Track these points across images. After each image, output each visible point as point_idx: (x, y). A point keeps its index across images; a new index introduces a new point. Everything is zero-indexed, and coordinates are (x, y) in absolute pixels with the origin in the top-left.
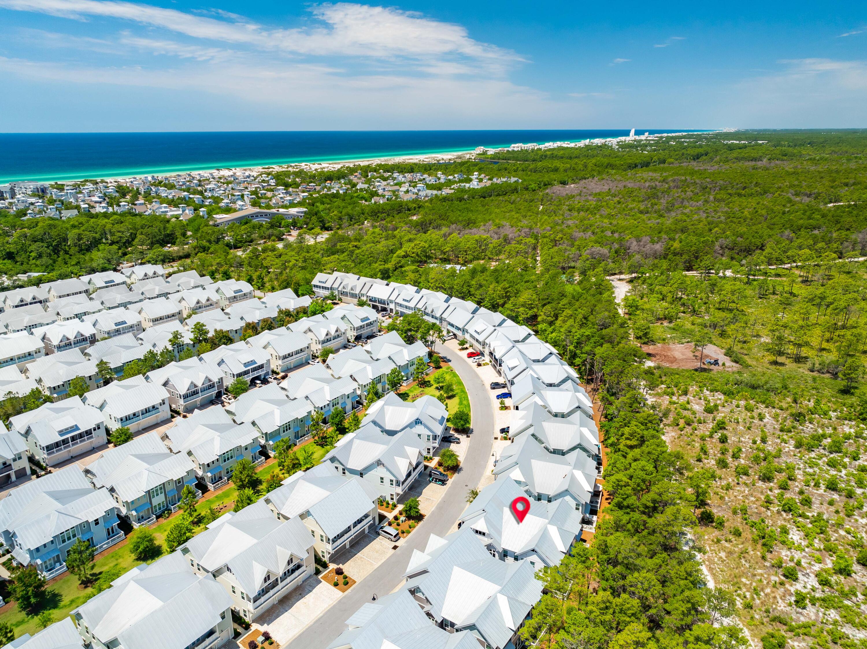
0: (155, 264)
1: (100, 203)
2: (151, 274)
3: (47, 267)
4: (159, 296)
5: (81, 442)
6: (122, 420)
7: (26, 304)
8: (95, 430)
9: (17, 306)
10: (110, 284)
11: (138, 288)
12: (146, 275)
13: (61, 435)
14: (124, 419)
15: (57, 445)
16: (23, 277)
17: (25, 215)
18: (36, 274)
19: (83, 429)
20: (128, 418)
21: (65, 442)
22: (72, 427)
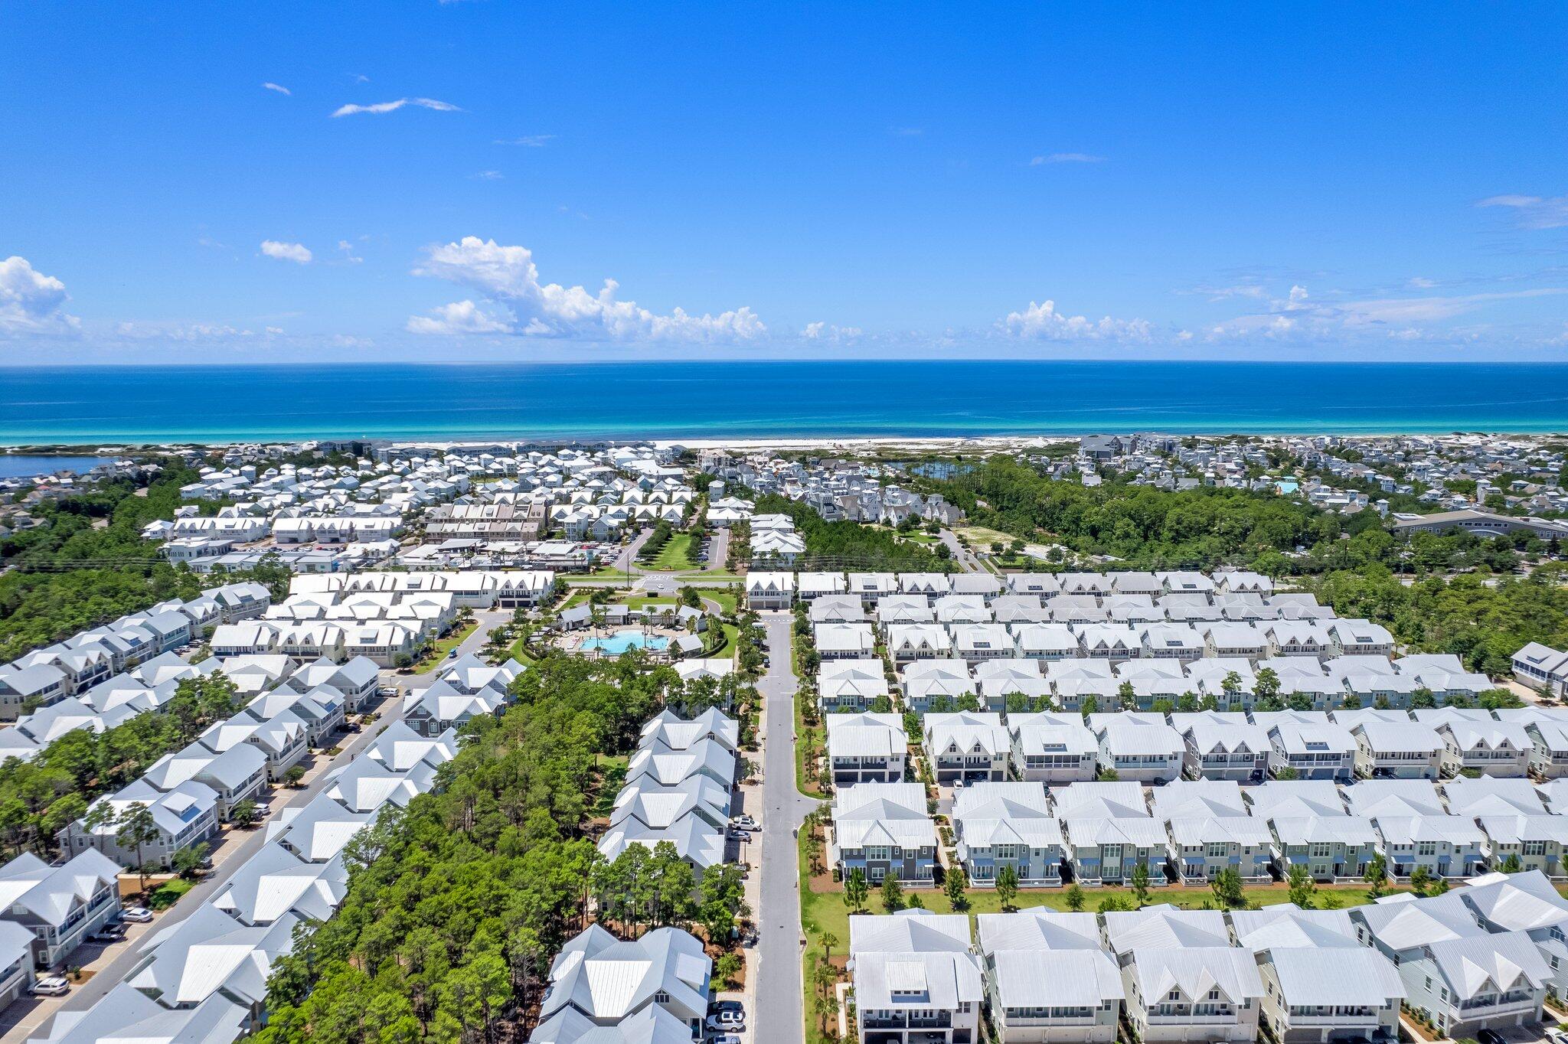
0: (1262, 574)
1: (1235, 472)
2: (1249, 586)
3: (1128, 551)
4: (1244, 620)
5: (1065, 766)
6: (1117, 759)
7: (1083, 594)
8: (1084, 759)
9: (1073, 594)
10: (1190, 589)
11: (1221, 601)
12: (1242, 587)
13: (1046, 750)
14: (1121, 759)
15: (1040, 759)
16: (1096, 559)
17: (1134, 478)
18: (1113, 559)
19: (1071, 752)
20: (1126, 760)
21: (1049, 759)
22: (1059, 745)
